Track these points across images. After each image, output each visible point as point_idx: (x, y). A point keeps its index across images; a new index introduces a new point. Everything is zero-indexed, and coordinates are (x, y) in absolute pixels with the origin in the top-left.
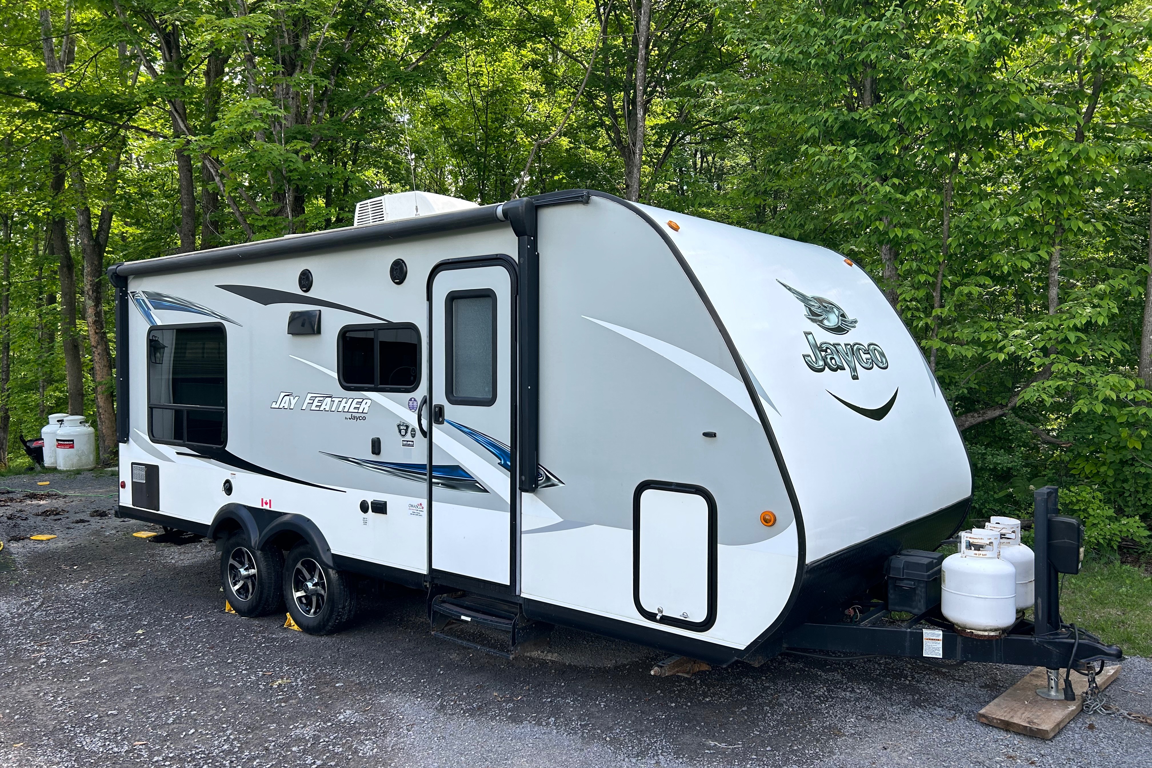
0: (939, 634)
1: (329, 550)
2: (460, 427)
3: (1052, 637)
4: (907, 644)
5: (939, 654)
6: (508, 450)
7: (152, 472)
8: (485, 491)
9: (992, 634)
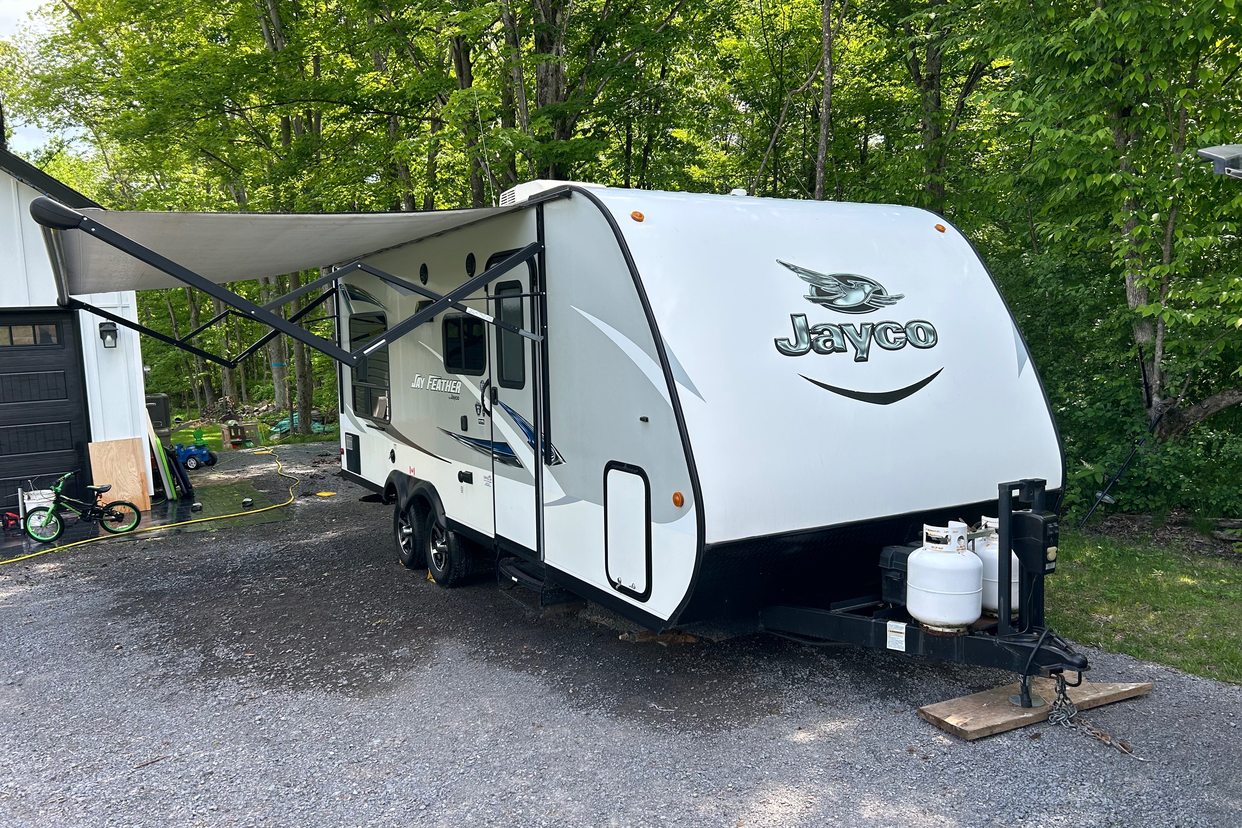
0: (903, 625)
1: (444, 513)
2: (506, 408)
3: (1012, 640)
4: (872, 634)
5: (902, 648)
6: (532, 429)
7: (355, 439)
8: (521, 466)
9: (947, 630)
